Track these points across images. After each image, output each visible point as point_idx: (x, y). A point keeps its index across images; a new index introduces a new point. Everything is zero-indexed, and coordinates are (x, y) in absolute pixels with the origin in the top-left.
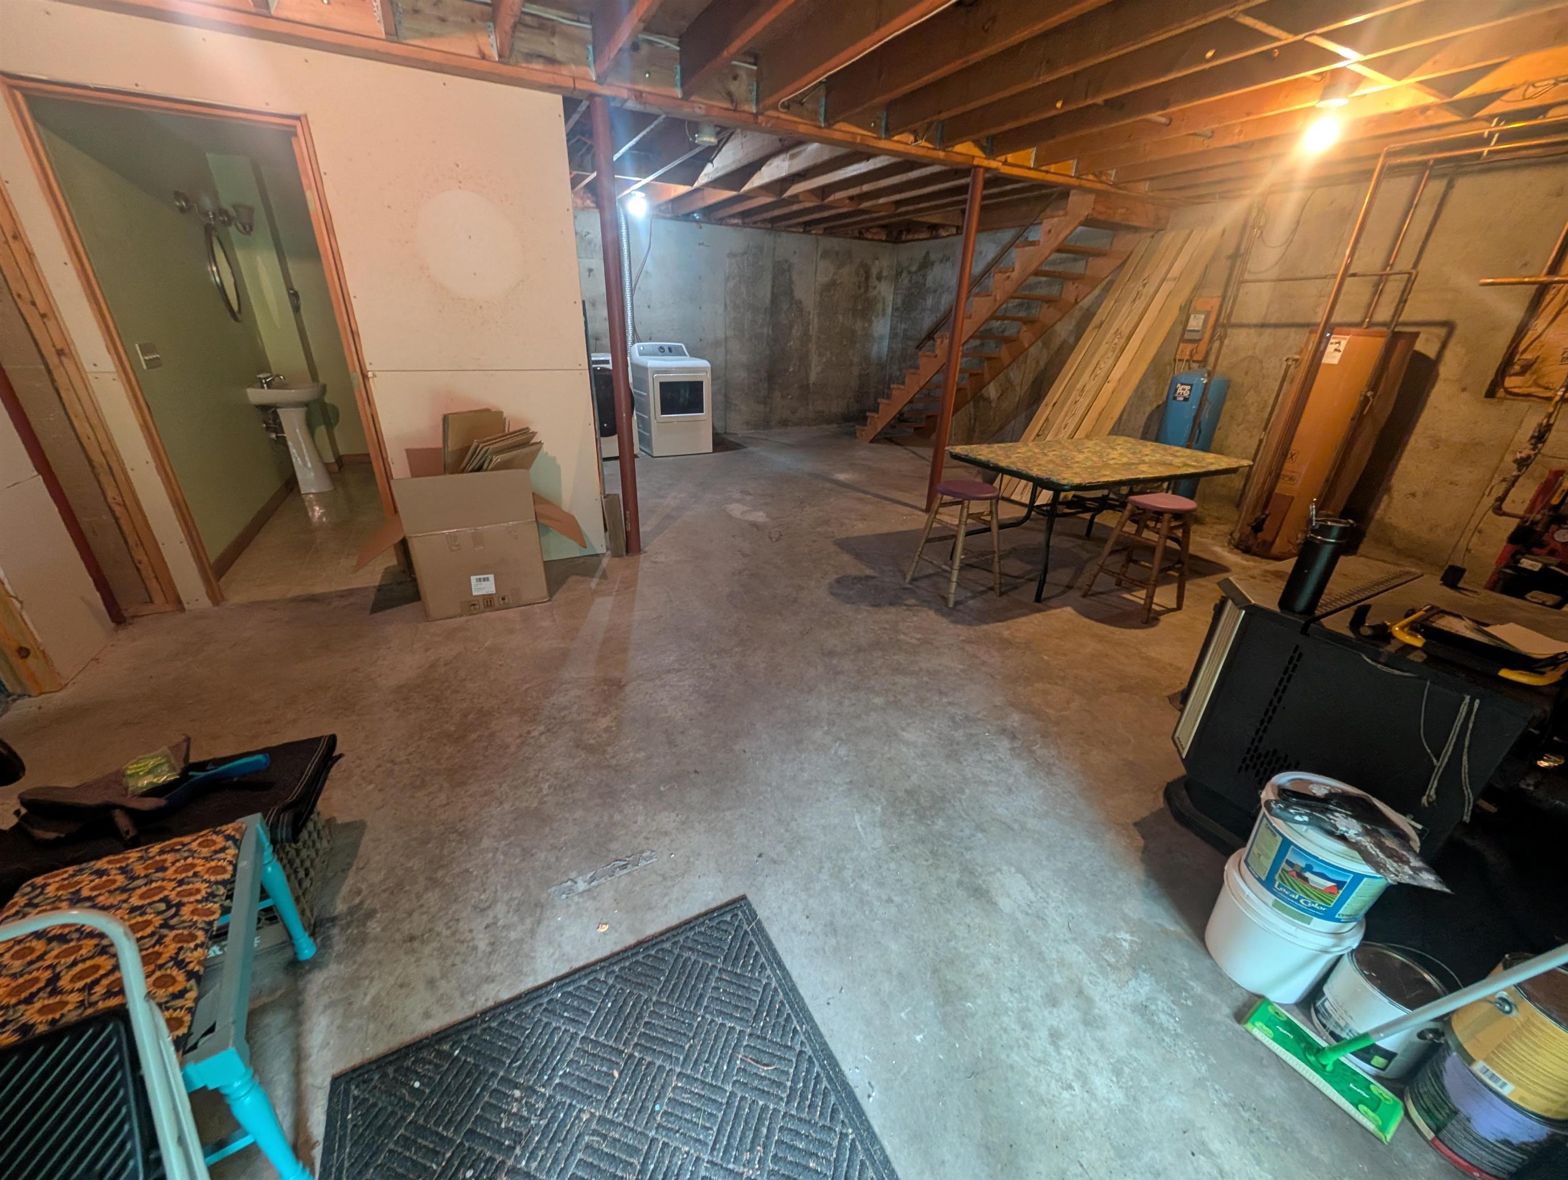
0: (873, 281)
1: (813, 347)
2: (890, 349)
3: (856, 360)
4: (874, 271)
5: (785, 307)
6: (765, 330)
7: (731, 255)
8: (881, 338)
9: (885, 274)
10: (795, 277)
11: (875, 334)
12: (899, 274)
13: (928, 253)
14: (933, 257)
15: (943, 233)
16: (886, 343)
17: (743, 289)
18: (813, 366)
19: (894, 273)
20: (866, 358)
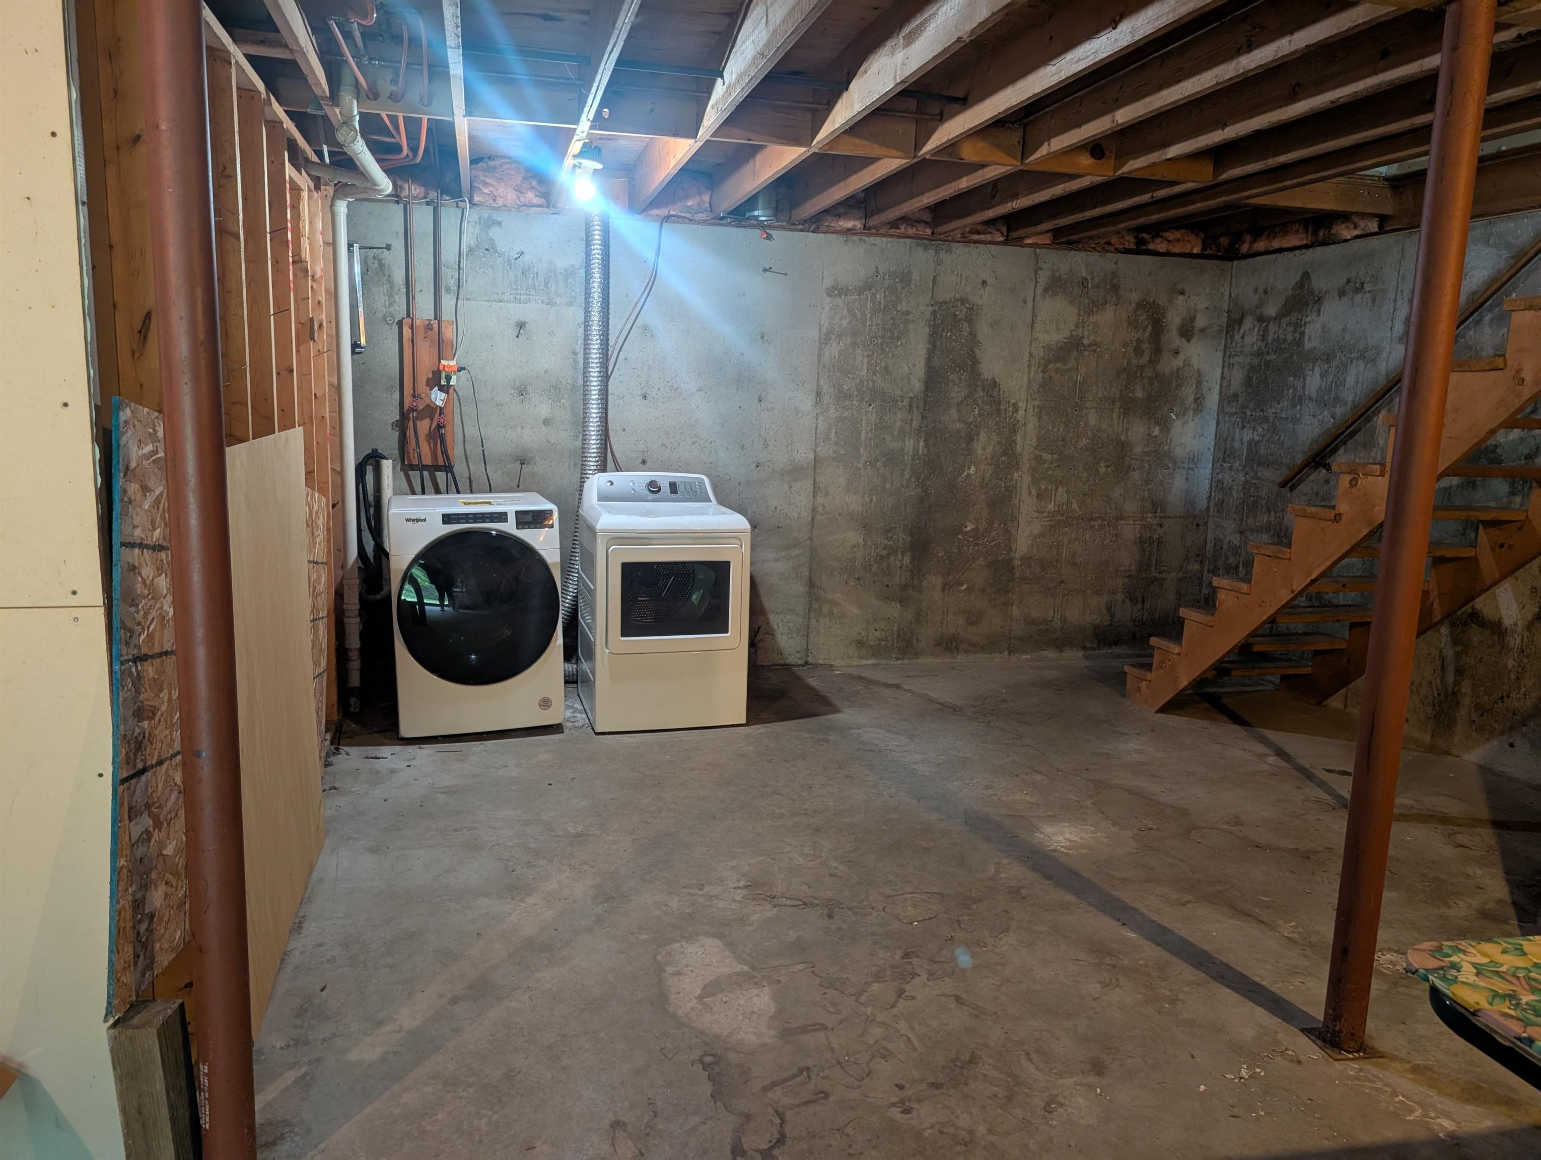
0: (1173, 338)
1: (1023, 479)
2: (1218, 485)
3: (1130, 507)
4: (1174, 319)
5: (957, 393)
6: (909, 444)
7: (836, 291)
8: (1193, 460)
9: (1201, 322)
10: (983, 331)
11: (1179, 452)
12: (1234, 322)
13: (1306, 275)
14: (1319, 283)
15: (1345, 231)
16: (1205, 472)
17: (861, 360)
18: (1022, 518)
19: (1224, 320)
20: (1157, 506)
